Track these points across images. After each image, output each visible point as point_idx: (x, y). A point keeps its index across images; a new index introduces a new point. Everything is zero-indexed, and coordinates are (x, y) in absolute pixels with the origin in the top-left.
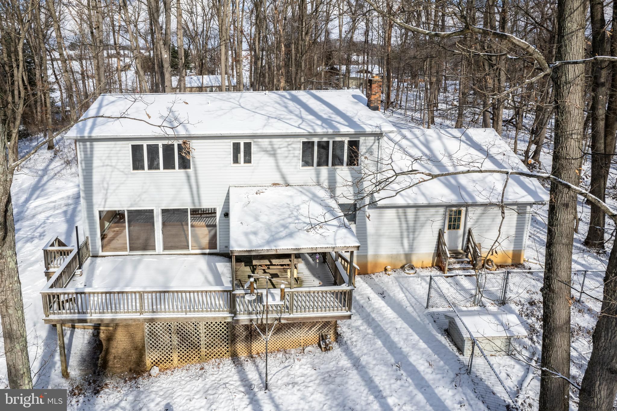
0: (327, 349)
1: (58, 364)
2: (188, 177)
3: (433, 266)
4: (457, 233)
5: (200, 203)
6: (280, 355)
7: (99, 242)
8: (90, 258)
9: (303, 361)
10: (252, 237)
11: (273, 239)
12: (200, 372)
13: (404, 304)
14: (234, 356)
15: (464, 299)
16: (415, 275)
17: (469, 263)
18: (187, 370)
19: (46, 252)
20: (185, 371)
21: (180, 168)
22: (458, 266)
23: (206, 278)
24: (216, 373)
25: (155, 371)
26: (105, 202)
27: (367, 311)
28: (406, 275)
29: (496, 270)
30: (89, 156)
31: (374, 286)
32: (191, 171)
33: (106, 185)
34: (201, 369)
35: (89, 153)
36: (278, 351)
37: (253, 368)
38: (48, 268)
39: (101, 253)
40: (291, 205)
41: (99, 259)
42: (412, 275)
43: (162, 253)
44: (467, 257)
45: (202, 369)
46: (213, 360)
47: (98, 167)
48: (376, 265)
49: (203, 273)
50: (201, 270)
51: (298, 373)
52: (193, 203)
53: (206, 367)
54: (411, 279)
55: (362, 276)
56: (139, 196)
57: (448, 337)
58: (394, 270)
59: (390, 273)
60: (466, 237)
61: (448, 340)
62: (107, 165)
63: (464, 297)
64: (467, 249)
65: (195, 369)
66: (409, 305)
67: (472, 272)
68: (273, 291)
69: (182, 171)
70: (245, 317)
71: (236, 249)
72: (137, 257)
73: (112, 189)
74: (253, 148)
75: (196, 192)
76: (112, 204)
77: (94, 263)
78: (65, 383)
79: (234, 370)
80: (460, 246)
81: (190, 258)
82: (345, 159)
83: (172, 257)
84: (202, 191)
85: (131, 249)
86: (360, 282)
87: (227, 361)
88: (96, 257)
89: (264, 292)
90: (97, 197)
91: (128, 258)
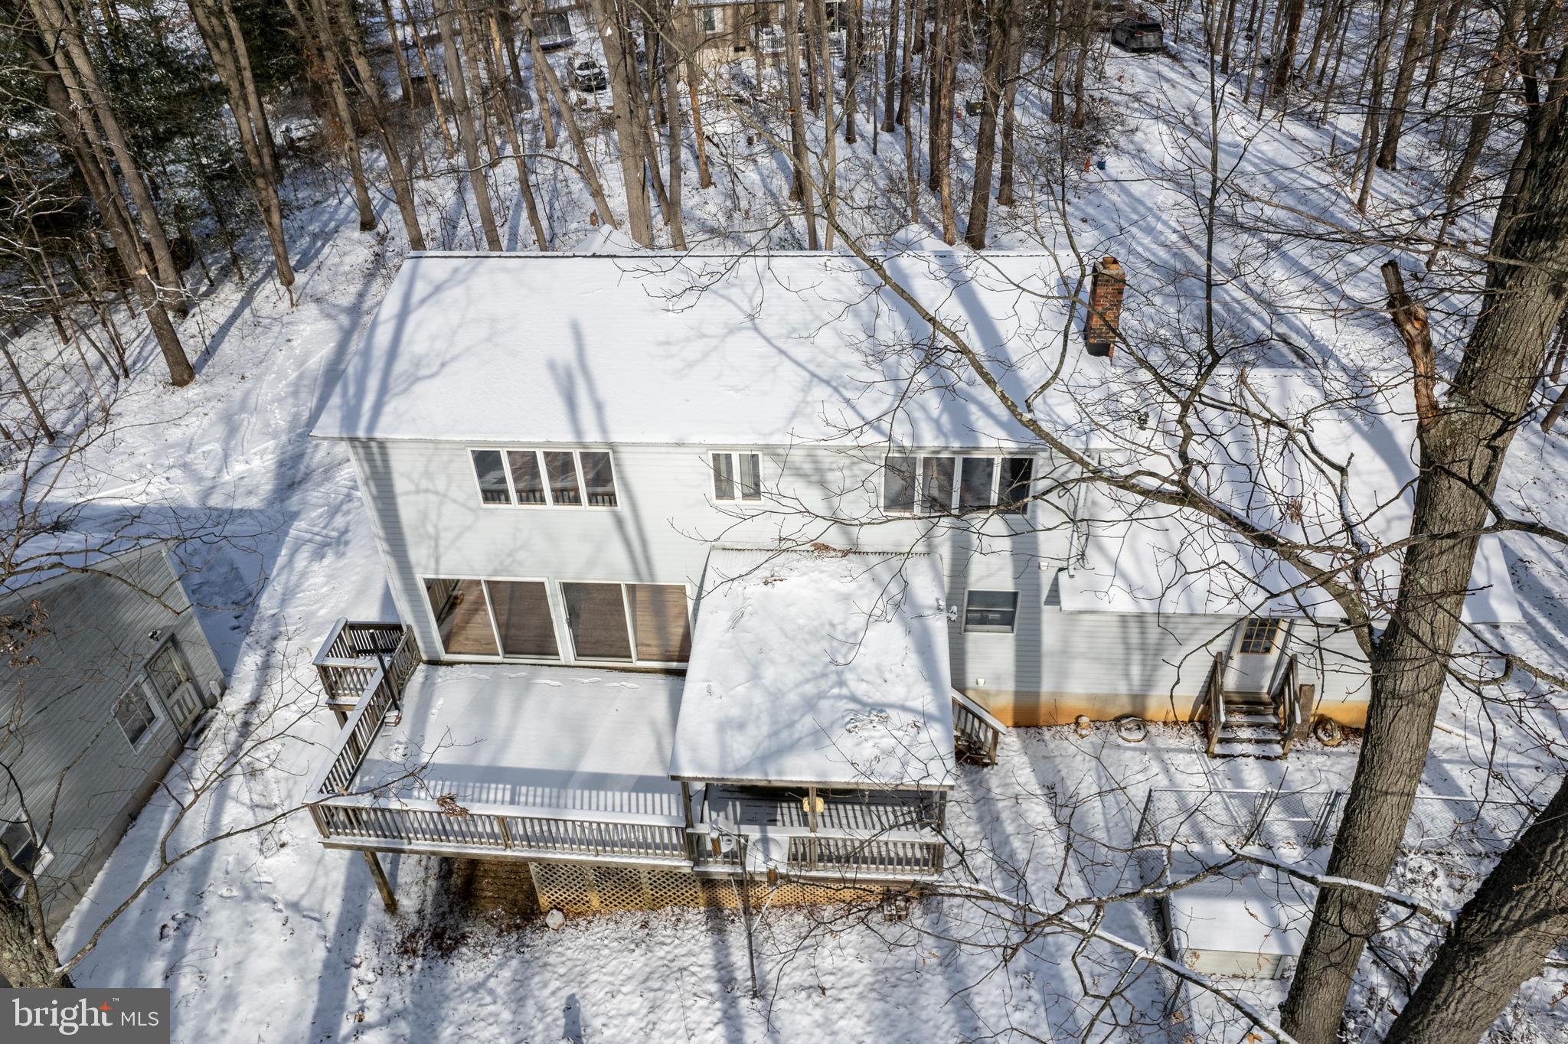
0: (896, 918)
2: (619, 522)
3: (1191, 721)
4: (1263, 661)
5: (652, 573)
6: (801, 918)
7: (436, 635)
8: (422, 667)
10: (731, 738)
12: (642, 933)
13: (1091, 820)
14: (715, 910)
15: (1230, 822)
16: (1143, 744)
17: (1276, 727)
18: (616, 923)
19: (324, 670)
20: (612, 925)
21: (591, 503)
22: (1246, 733)
23: (661, 750)
24: (668, 941)
25: (555, 919)
26: (437, 561)
27: (1004, 831)
28: (1120, 741)
29: (1339, 745)
30: (381, 469)
31: (1042, 763)
32: (620, 506)
33: (431, 530)
34: (642, 927)
35: (379, 463)
36: (799, 907)
37: (743, 942)
38: (333, 696)
39: (443, 656)
40: (840, 627)
41: (442, 670)
42: (1132, 744)
43: (573, 662)
44: (1275, 714)
45: (645, 925)
46: (669, 908)
47: (407, 493)
48: (1055, 711)
49: (656, 735)
50: (653, 724)
52: (637, 573)
53: (653, 923)
54: (1129, 754)
55: (1022, 731)
56: (509, 555)
57: (1156, 920)
58: (1097, 723)
59: (1084, 732)
60: (1282, 671)
61: (1154, 928)
62: (427, 491)
63: (1233, 817)
64: (1277, 697)
65: (629, 924)
66: (1102, 824)
67: (1278, 749)
68: (772, 832)
69: (602, 510)
70: (718, 869)
71: (687, 772)
72: (523, 672)
73: (446, 537)
74: (766, 467)
75: (639, 551)
76: (451, 569)
77: (428, 683)
78: (390, 924)
79: (706, 940)
80: (1265, 685)
81: (633, 682)
82: (994, 498)
83: (595, 677)
84: (655, 550)
85: (507, 651)
86: (1011, 749)
87: (696, 915)
88: (434, 663)
89: (753, 833)
90: (418, 554)
91: (506, 671)
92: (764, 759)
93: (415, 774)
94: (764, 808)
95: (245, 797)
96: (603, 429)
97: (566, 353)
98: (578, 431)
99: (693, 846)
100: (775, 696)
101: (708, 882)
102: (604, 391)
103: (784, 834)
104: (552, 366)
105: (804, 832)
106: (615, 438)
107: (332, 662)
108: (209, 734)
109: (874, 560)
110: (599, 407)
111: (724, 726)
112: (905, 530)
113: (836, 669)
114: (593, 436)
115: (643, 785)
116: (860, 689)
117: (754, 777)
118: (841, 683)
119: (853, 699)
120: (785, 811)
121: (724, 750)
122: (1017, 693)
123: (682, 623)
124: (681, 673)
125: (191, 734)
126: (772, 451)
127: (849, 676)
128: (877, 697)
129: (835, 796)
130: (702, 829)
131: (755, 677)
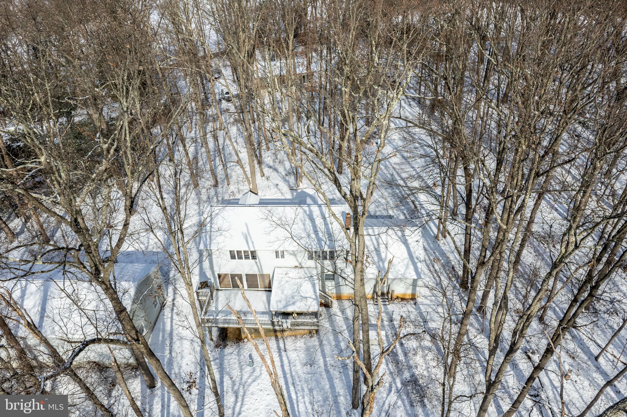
0: (311, 337)
1: (208, 335)
2: (256, 263)
3: (372, 298)
5: (263, 272)
6: (293, 338)
7: (219, 285)
8: (215, 291)
9: (301, 341)
10: (279, 304)
11: (287, 306)
14: (276, 337)
17: (387, 299)
18: (258, 340)
21: (252, 259)
22: (381, 300)
23: (265, 306)
25: (246, 340)
26: (220, 270)
29: (400, 302)
31: (341, 306)
32: (257, 260)
33: (219, 264)
34: (263, 341)
35: (210, 253)
36: (293, 335)
37: (283, 342)
39: (220, 288)
41: (220, 291)
43: (247, 289)
44: (387, 296)
46: (269, 337)
47: (215, 258)
48: (344, 297)
49: (264, 303)
50: (263, 301)
51: (298, 346)
52: (259, 272)
53: (265, 340)
55: (338, 301)
56: (235, 269)
60: (388, 287)
62: (219, 258)
64: (388, 293)
65: (261, 340)
67: (387, 303)
68: (288, 321)
69: (253, 260)
70: (277, 328)
71: (272, 310)
72: (236, 291)
73: (222, 266)
74: (285, 253)
75: (260, 268)
76: (223, 272)
77: (217, 294)
78: (212, 343)
79: (275, 342)
80: (385, 291)
81: (260, 293)
82: (328, 257)
83: (252, 292)
84: (263, 268)
85: (233, 287)
86: (335, 304)
87: (273, 338)
88: (218, 290)
89: (284, 321)
90: (216, 269)
91: (232, 291)
92: (285, 307)
93: (218, 313)
94: (286, 316)
95: (177, 319)
96: (254, 247)
97: (245, 231)
98: (249, 248)
99: (273, 324)
100: (286, 297)
101: (275, 331)
102: (253, 240)
103: (290, 321)
104: (243, 233)
105: (293, 320)
106: (256, 249)
107: (198, 291)
108: (166, 306)
109: (305, 269)
110: (253, 243)
111: (277, 302)
112: (311, 263)
113: (298, 291)
114: (252, 249)
115: (263, 313)
116: (303, 295)
117: (283, 310)
118: (299, 293)
119: (301, 296)
120: (290, 317)
121: (277, 306)
122: (336, 293)
123: (268, 280)
124: (271, 291)
125: (163, 306)
126: (287, 251)
127: (301, 292)
128: (306, 296)
129: (300, 314)
130: (274, 320)
131: (283, 293)
